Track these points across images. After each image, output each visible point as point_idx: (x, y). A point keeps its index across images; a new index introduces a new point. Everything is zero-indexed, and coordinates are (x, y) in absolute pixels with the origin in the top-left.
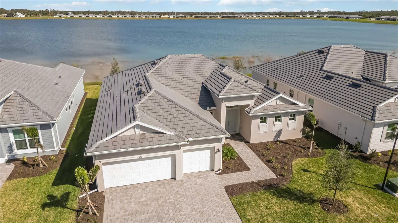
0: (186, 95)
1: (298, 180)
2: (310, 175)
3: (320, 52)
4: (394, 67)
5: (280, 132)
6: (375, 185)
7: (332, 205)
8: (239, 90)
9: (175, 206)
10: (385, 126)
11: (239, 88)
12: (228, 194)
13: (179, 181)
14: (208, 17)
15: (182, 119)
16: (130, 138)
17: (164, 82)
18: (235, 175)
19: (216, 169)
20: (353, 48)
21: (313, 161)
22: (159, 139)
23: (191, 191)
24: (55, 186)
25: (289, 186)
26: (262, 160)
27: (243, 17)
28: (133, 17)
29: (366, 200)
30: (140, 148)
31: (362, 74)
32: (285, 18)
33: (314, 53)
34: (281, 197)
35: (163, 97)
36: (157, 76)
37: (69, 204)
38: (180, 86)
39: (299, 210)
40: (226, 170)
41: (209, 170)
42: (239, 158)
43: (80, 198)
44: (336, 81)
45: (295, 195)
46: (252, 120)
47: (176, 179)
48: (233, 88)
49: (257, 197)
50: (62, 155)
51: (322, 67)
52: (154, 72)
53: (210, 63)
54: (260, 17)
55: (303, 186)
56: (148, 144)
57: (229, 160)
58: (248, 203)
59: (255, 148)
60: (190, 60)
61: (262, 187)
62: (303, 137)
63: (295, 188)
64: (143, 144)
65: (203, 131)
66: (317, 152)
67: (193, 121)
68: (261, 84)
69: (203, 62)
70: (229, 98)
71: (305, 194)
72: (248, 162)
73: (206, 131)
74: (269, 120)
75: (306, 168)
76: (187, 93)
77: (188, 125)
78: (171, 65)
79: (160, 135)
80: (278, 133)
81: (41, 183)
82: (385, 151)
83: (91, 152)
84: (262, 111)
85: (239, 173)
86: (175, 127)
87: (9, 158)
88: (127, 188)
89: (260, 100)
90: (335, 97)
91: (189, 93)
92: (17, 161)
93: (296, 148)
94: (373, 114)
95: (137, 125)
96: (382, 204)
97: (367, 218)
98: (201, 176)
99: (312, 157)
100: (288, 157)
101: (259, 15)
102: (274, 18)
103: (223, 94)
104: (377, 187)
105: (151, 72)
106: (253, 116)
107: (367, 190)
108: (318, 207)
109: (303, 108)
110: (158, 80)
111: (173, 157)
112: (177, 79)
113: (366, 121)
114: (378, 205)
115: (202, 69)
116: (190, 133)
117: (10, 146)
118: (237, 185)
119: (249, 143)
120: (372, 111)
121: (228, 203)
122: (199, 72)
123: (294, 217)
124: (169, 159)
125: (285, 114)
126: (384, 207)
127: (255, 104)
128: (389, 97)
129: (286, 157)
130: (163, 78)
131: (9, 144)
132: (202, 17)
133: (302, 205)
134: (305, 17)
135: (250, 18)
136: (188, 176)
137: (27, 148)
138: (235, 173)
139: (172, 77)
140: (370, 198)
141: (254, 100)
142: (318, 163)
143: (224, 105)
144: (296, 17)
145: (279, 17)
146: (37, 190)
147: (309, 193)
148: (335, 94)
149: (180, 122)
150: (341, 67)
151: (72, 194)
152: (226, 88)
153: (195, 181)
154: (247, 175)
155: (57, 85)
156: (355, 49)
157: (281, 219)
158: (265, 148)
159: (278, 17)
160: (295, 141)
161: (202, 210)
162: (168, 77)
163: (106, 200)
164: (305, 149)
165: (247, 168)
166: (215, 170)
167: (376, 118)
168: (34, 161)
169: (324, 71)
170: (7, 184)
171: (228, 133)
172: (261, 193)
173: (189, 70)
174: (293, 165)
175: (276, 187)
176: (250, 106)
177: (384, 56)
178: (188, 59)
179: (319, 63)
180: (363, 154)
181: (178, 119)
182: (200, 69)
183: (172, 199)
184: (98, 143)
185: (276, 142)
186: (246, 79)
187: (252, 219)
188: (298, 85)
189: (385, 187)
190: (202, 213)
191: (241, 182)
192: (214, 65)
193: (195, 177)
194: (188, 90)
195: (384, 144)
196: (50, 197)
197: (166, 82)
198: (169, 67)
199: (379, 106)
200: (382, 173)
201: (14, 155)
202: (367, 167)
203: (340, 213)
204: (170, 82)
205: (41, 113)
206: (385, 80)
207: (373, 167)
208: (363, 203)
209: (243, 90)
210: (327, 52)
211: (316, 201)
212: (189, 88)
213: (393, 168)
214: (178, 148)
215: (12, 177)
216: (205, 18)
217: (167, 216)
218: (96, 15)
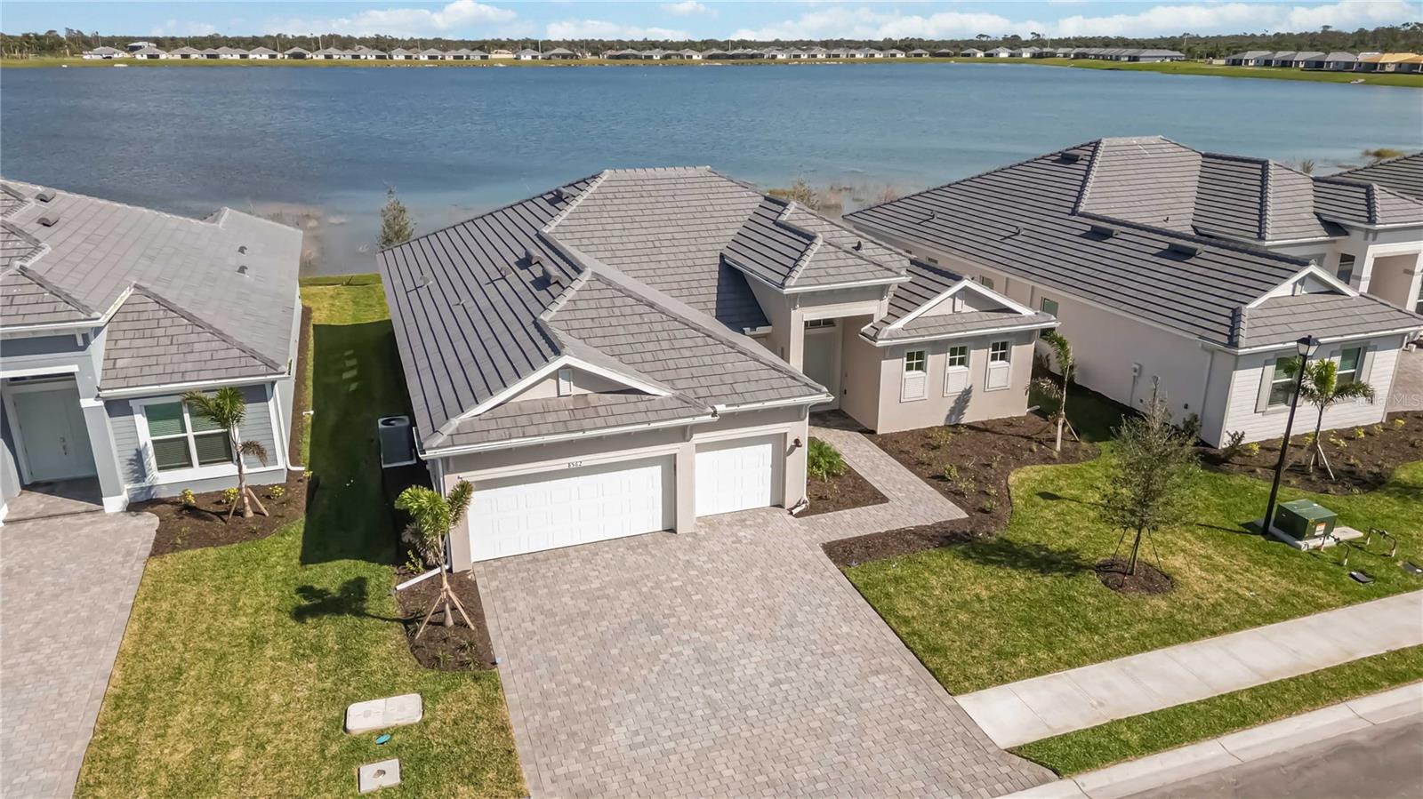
0: (676, 293)
1: (1031, 521)
2: (1064, 506)
3: (1067, 159)
4: (1288, 199)
5: (963, 399)
6: (1243, 525)
7: (1131, 574)
8: (844, 270)
9: (690, 595)
10: (1267, 363)
11: (841, 263)
12: (835, 562)
13: (687, 535)
14: (659, 58)
15: (687, 353)
16: (545, 408)
17: (600, 255)
18: (847, 515)
19: (789, 503)
20: (1164, 146)
21: (1068, 472)
22: (631, 408)
23: (726, 558)
24: (311, 566)
25: (1007, 537)
26: (919, 475)
27: (779, 57)
28: (383, 57)
29: (1220, 560)
30: (579, 435)
31: (1195, 224)
32: (926, 61)
33: (1049, 162)
34: (987, 562)
35: (620, 291)
36: (578, 235)
37: (372, 606)
38: (653, 265)
39: (1043, 592)
40: (819, 502)
41: (769, 505)
42: (850, 471)
43: (401, 591)
44: (1120, 242)
45: (1027, 555)
46: (883, 362)
47: (676, 533)
48: (822, 264)
49: (920, 567)
50: (301, 484)
51: (1077, 204)
52: (567, 222)
53: (736, 195)
54: (838, 56)
55: (1045, 534)
56: (600, 422)
57: (823, 480)
58: (897, 580)
59: (897, 446)
60: (672, 187)
61: (930, 540)
62: (1031, 412)
63: (1024, 541)
64: (586, 423)
65: (753, 387)
66: (1076, 449)
67: (719, 359)
68: (901, 254)
69: (714, 190)
70: (814, 293)
71: (1053, 552)
72: (878, 481)
73: (762, 385)
74: (931, 360)
75: (1050, 489)
76: (675, 286)
77: (706, 370)
78: (616, 201)
79: (632, 397)
80: (959, 399)
81: (264, 560)
82: (1268, 440)
83: (438, 448)
84: (914, 333)
85: (858, 509)
86: (671, 375)
87: (134, 498)
88: (535, 560)
89: (905, 300)
90: (1122, 290)
91: (684, 285)
92: (162, 506)
93: (1014, 440)
94: (1232, 329)
95: (567, 367)
96: (1265, 568)
97: (1227, 602)
98: (748, 523)
99: (1063, 462)
100: (995, 465)
101: (835, 52)
102: (889, 62)
103: (796, 282)
104: (1251, 528)
105: (556, 224)
106: (885, 348)
107: (1222, 536)
108: (1094, 582)
109: (1031, 321)
110: (583, 248)
111: (670, 465)
112: (639, 245)
113: (1212, 352)
114: (1256, 569)
115: (715, 214)
116: (715, 391)
117: (138, 459)
118: (858, 538)
119: (873, 432)
120: (1228, 322)
121: (838, 584)
122: (705, 221)
123: (1030, 607)
124: (657, 471)
125: (980, 342)
126: (1272, 575)
127: (889, 314)
128: (1275, 280)
129: (989, 465)
130: (596, 241)
131: (131, 454)
132: (636, 57)
133: (1048, 580)
134: (991, 55)
135: (804, 60)
136: (712, 523)
137: (190, 465)
138: (847, 511)
139: (625, 240)
140: (1233, 556)
141: (886, 301)
142: (1082, 477)
143: (800, 317)
144: (964, 55)
145: (904, 55)
146: (259, 576)
147: (1065, 549)
148: (1121, 281)
149: (683, 363)
150: (1132, 204)
151: (373, 582)
152: (805, 264)
153: (733, 534)
154: (882, 513)
155: (243, 272)
156: (1171, 150)
157: (994, 613)
158: (922, 446)
159: (900, 55)
160: (1009, 423)
161: (769, 602)
162: (614, 240)
163: (482, 591)
164: (1041, 443)
165: (878, 498)
166: (788, 506)
167: (1242, 341)
168: (219, 503)
169: (1083, 215)
170: (155, 564)
171: (825, 389)
172: (929, 555)
173: (674, 217)
174: (1010, 482)
175: (970, 540)
176: (876, 320)
177: (1260, 166)
178: (666, 181)
179: (1066, 192)
180: (1208, 449)
181: (674, 354)
182: (707, 214)
183: (676, 580)
184: (455, 422)
185: (953, 427)
186: (855, 240)
187: (913, 617)
188: (1007, 262)
189: (1272, 528)
190: (772, 610)
191: (869, 533)
192: (750, 200)
193: (729, 525)
194: (677, 278)
195: (1266, 418)
196: (305, 591)
197: (608, 254)
198: (609, 208)
199: (1248, 307)
200: (1262, 495)
201: (151, 488)
202: (1219, 482)
203: (1151, 591)
204: (618, 254)
205: (236, 352)
206: (1264, 239)
207: (1237, 481)
208: (1215, 568)
209: (853, 269)
210: (1089, 158)
211: (1087, 568)
212: (680, 271)
213: (1294, 482)
214: (683, 434)
215: (161, 547)
216: (648, 61)
217: (673, 620)
218: (244, 52)
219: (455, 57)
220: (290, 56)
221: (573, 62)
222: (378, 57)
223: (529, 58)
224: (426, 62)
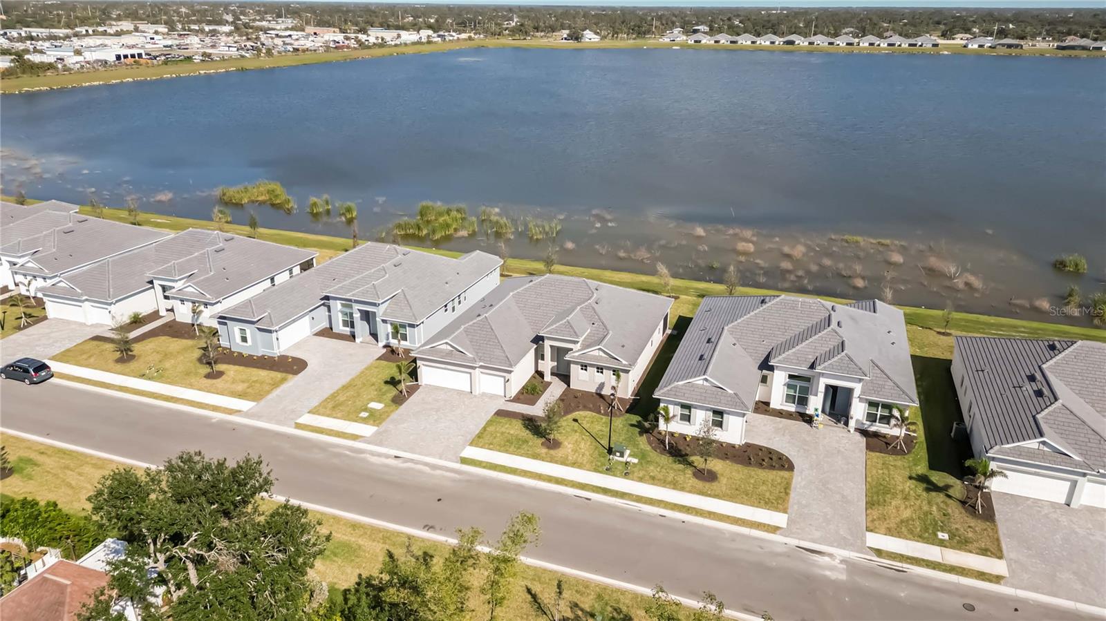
0: (532, 324)
10: (676, 405)
11: (565, 330)
12: (495, 413)
13: (474, 395)
17: (521, 305)
18: (517, 405)
19: (510, 396)
21: (596, 417)
22: (460, 357)
25: (543, 424)
30: (445, 360)
36: (520, 297)
37: (398, 386)
38: (534, 313)
39: (525, 437)
40: (514, 399)
42: (540, 395)
43: (406, 385)
46: (571, 365)
47: (472, 393)
48: (558, 329)
49: (511, 421)
52: (521, 291)
56: (451, 358)
58: (500, 422)
59: (567, 392)
61: (524, 418)
64: (448, 358)
65: (496, 360)
66: (617, 413)
70: (550, 337)
72: (542, 399)
73: (499, 361)
74: (589, 369)
75: (581, 419)
76: (534, 321)
78: (542, 287)
79: (461, 354)
80: (600, 385)
81: (392, 367)
84: (583, 358)
85: (523, 405)
87: (384, 344)
91: (537, 322)
92: (388, 348)
93: (604, 404)
95: (448, 342)
98: (490, 397)
105: (517, 291)
108: (541, 441)
109: (624, 366)
110: (518, 302)
111: (470, 374)
112: (535, 305)
116: (488, 360)
118: (509, 411)
119: (570, 386)
121: (487, 418)
122: (564, 300)
123: (516, 438)
124: (467, 375)
125: (608, 368)
127: (578, 350)
130: (523, 300)
131: (386, 333)
133: (532, 436)
136: (484, 394)
137: (398, 339)
139: (533, 302)
141: (578, 346)
143: (548, 343)
146: (388, 371)
152: (553, 327)
153: (484, 399)
154: (526, 407)
155: (447, 284)
162: (529, 301)
163: (418, 391)
165: (533, 403)
166: (507, 397)
167: (658, 393)
168: (398, 351)
170: (374, 361)
172: (517, 420)
173: (555, 296)
174: (574, 413)
175: (532, 421)
176: (574, 351)
182: (567, 298)
184: (421, 349)
187: (488, 430)
191: (515, 411)
193: (487, 396)
194: (537, 319)
198: (537, 289)
201: (389, 343)
203: (549, 448)
204: (527, 306)
205: (411, 314)
211: (545, 438)
212: (540, 316)
214: (474, 367)
215: (379, 358)
218: (755, 39)
219: (910, 45)
220: (784, 42)
221: (1014, 52)
222: (848, 44)
223: (976, 46)
224: (884, 49)
